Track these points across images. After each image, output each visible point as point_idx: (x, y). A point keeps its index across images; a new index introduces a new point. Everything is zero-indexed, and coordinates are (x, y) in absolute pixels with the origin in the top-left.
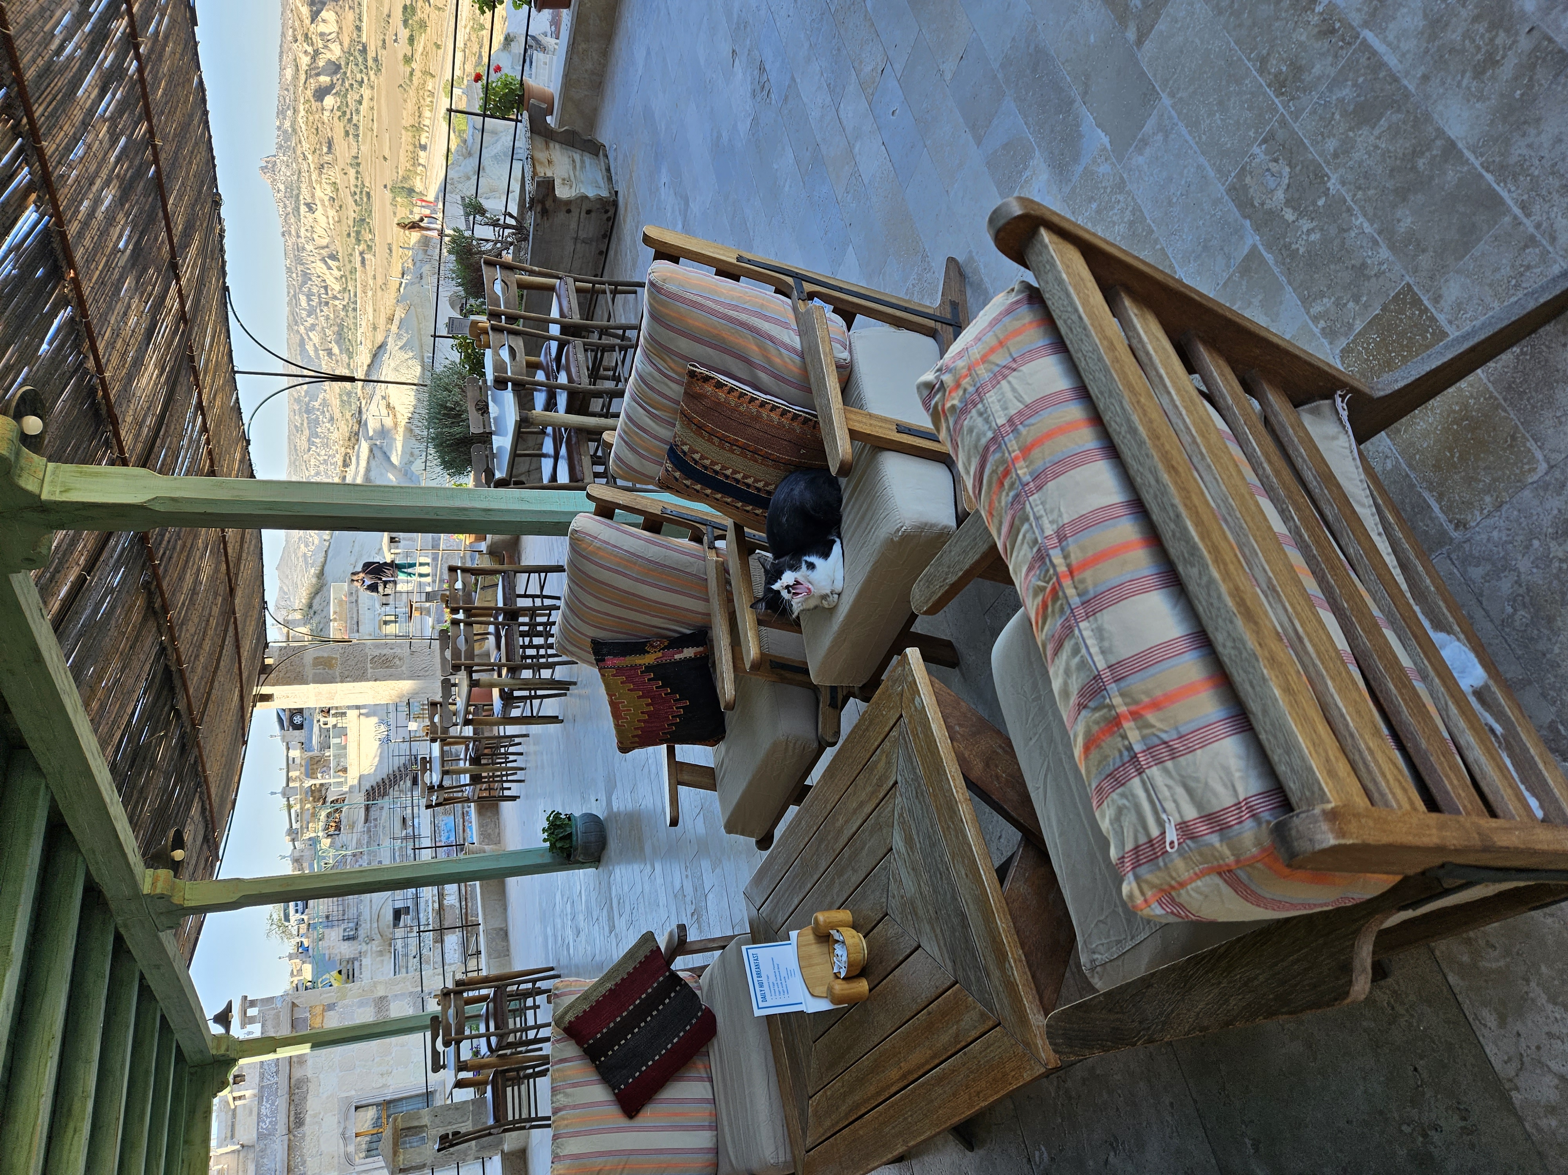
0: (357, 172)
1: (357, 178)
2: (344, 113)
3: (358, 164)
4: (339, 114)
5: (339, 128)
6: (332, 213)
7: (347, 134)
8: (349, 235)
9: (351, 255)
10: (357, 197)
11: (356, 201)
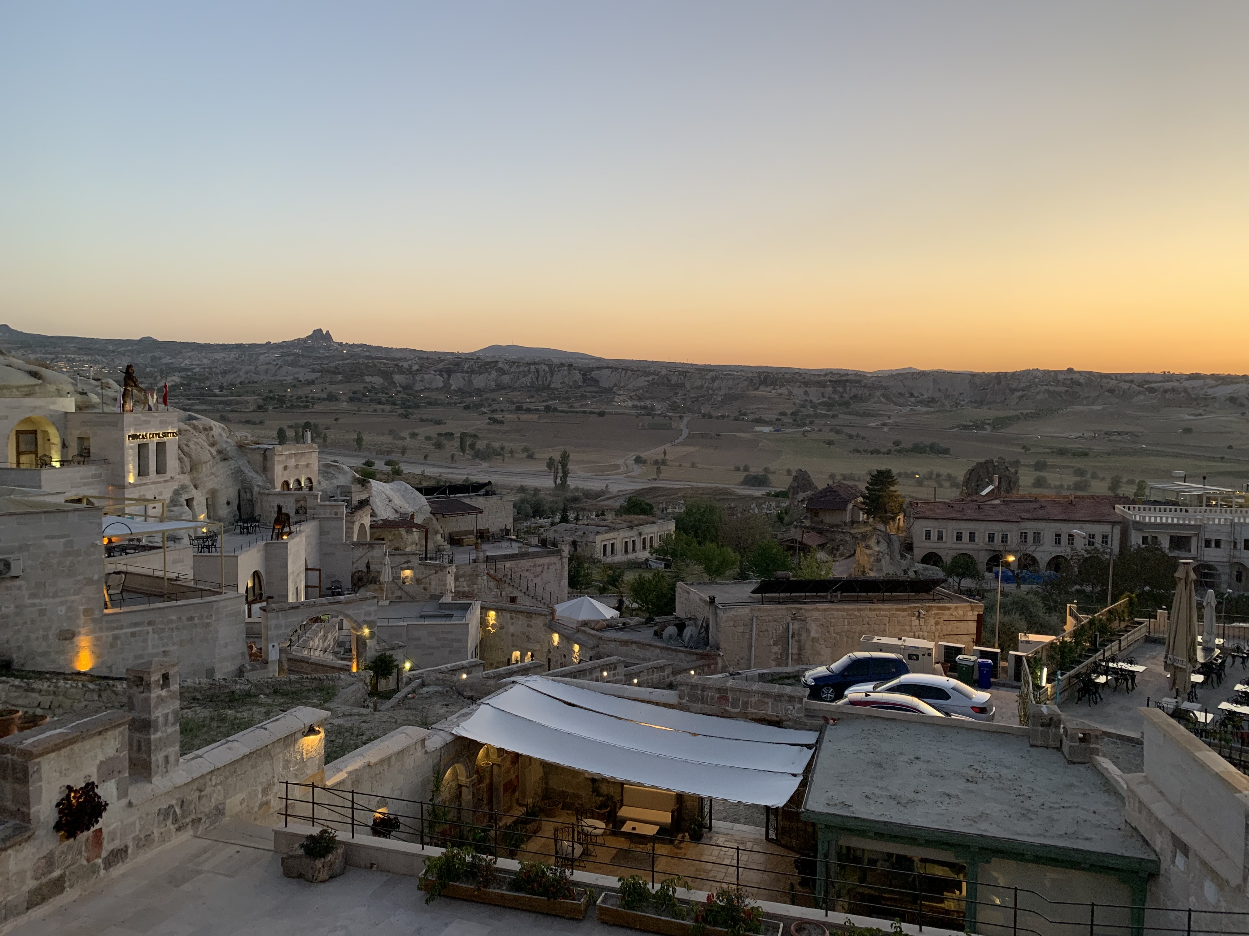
0: (324, 399)
1: (319, 399)
2: (369, 391)
3: (331, 400)
4: (370, 387)
5: (359, 387)
6: (289, 379)
7: (355, 393)
8: (270, 392)
9: (254, 393)
10: (304, 399)
11: (300, 397)
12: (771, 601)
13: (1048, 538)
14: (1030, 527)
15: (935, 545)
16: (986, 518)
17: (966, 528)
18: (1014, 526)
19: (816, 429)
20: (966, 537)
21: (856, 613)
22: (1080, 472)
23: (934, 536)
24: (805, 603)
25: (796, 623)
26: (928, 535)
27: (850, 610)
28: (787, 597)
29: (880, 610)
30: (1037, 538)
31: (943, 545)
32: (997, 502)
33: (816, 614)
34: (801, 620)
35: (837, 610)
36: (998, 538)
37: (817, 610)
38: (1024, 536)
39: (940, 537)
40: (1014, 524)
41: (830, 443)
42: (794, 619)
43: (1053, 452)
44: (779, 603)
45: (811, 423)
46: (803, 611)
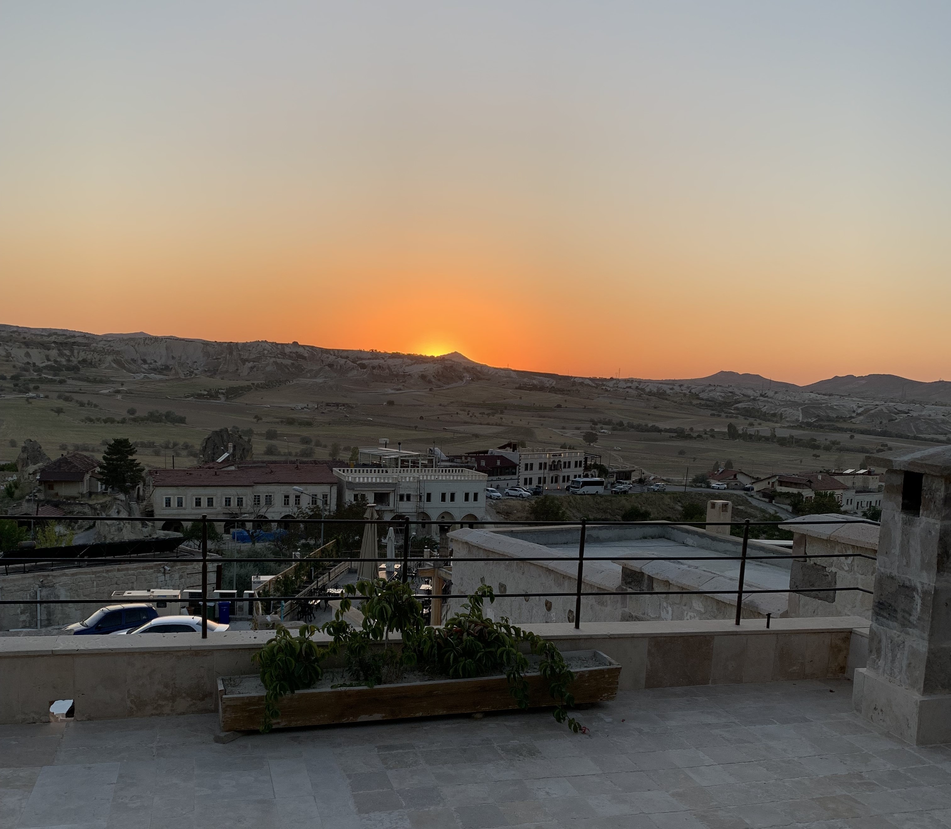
12: (16, 571)
13: (278, 500)
14: (262, 490)
15: (175, 512)
16: (223, 484)
17: (204, 493)
18: (248, 491)
19: (42, 395)
20: (204, 502)
21: (104, 574)
22: (305, 441)
23: (174, 503)
24: (52, 570)
25: (44, 590)
26: (168, 504)
27: (99, 572)
28: (32, 566)
29: (127, 569)
30: (269, 500)
31: (183, 511)
32: (233, 468)
33: (64, 579)
34: (49, 587)
35: (86, 573)
36: (234, 502)
37: (66, 575)
38: (257, 499)
39: (180, 504)
40: (248, 488)
41: (59, 411)
42: (42, 586)
43: (282, 422)
44: (25, 572)
45: (36, 388)
46: (51, 578)
